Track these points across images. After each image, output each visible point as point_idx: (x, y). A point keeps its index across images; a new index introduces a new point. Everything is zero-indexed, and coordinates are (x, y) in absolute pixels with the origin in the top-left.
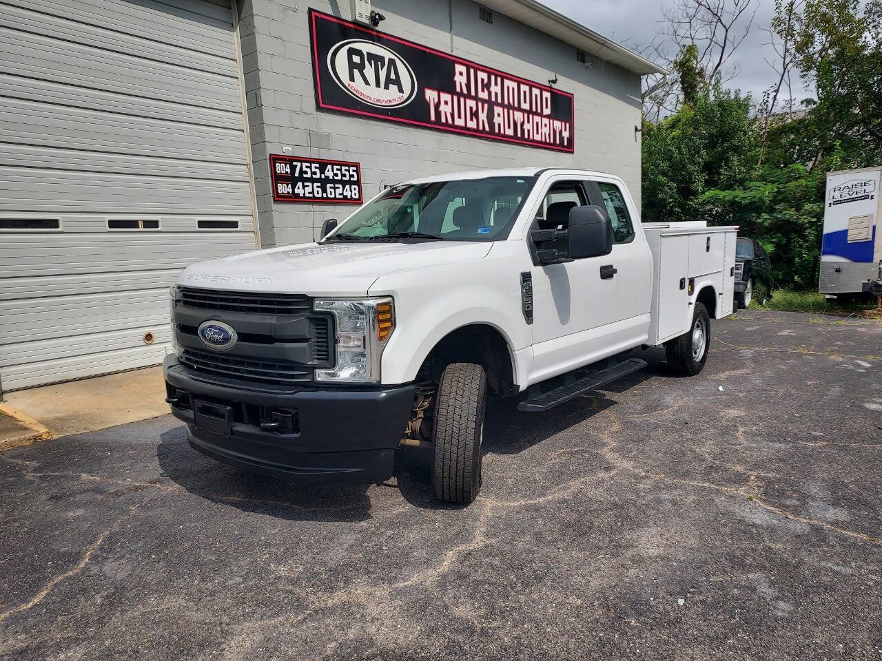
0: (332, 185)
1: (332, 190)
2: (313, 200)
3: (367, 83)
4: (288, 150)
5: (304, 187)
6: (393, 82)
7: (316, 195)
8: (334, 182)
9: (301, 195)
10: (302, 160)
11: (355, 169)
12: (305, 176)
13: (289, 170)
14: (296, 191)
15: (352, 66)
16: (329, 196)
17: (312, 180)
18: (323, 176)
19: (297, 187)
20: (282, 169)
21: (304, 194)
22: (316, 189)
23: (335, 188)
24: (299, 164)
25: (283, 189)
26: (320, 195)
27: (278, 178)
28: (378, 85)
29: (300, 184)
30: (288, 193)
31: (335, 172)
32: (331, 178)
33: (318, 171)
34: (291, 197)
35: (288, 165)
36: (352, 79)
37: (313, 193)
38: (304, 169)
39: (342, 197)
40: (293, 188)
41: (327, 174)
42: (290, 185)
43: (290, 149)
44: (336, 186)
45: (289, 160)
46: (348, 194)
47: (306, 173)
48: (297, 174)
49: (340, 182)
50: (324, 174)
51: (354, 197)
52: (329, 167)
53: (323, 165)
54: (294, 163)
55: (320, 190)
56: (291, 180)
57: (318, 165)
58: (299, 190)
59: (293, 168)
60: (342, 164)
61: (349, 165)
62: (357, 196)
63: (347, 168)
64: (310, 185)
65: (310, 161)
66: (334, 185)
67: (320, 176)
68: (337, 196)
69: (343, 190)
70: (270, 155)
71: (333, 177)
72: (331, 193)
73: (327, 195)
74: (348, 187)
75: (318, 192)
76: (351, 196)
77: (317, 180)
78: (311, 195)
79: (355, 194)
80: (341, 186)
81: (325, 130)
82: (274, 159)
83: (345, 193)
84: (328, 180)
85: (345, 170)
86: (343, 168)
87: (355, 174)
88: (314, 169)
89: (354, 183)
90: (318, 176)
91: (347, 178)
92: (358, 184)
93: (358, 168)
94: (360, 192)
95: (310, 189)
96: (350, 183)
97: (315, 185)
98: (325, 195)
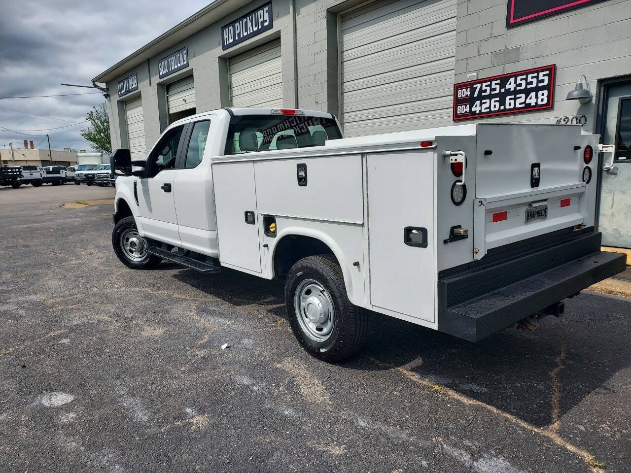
0: (513, 97)
1: (512, 102)
2: (490, 114)
4: (472, 76)
5: (481, 105)
7: (493, 109)
8: (516, 92)
9: (478, 112)
10: (481, 81)
11: (547, 72)
12: (483, 94)
14: (474, 109)
16: (507, 107)
17: (490, 97)
18: (503, 90)
19: (475, 106)
20: (464, 93)
21: (480, 111)
22: (493, 104)
23: (515, 99)
24: (479, 86)
25: (462, 109)
26: (497, 108)
27: (458, 102)
29: (478, 103)
30: (466, 112)
31: (519, 82)
32: (512, 89)
33: (498, 87)
34: (468, 115)
35: (469, 89)
37: (490, 107)
38: (484, 88)
39: (523, 105)
40: (471, 108)
41: (508, 87)
42: (468, 106)
43: (475, 74)
45: (470, 85)
46: (532, 102)
47: (485, 91)
48: (476, 95)
49: (521, 92)
50: (505, 87)
51: (539, 103)
52: (512, 80)
53: (504, 80)
54: (475, 86)
55: (497, 104)
56: (470, 101)
57: (499, 81)
58: (476, 108)
59: (473, 90)
60: (527, 73)
61: (537, 71)
62: (545, 102)
63: (536, 74)
64: (488, 101)
65: (490, 80)
66: (515, 96)
67: (500, 90)
68: (518, 106)
69: (526, 98)
70: (455, 85)
71: (515, 88)
72: (510, 104)
73: (505, 107)
74: (533, 94)
75: (495, 107)
76: (536, 103)
77: (495, 96)
78: (488, 110)
79: (542, 100)
80: (523, 96)
81: (513, 44)
82: (457, 87)
83: (528, 101)
84: (508, 92)
85: (533, 77)
86: (530, 76)
87: (546, 79)
88: (493, 86)
89: (543, 88)
90: (497, 91)
91: (534, 85)
92: (551, 88)
93: (552, 70)
94: (551, 97)
95: (487, 105)
96: (537, 89)
97: (493, 100)
98: (502, 108)
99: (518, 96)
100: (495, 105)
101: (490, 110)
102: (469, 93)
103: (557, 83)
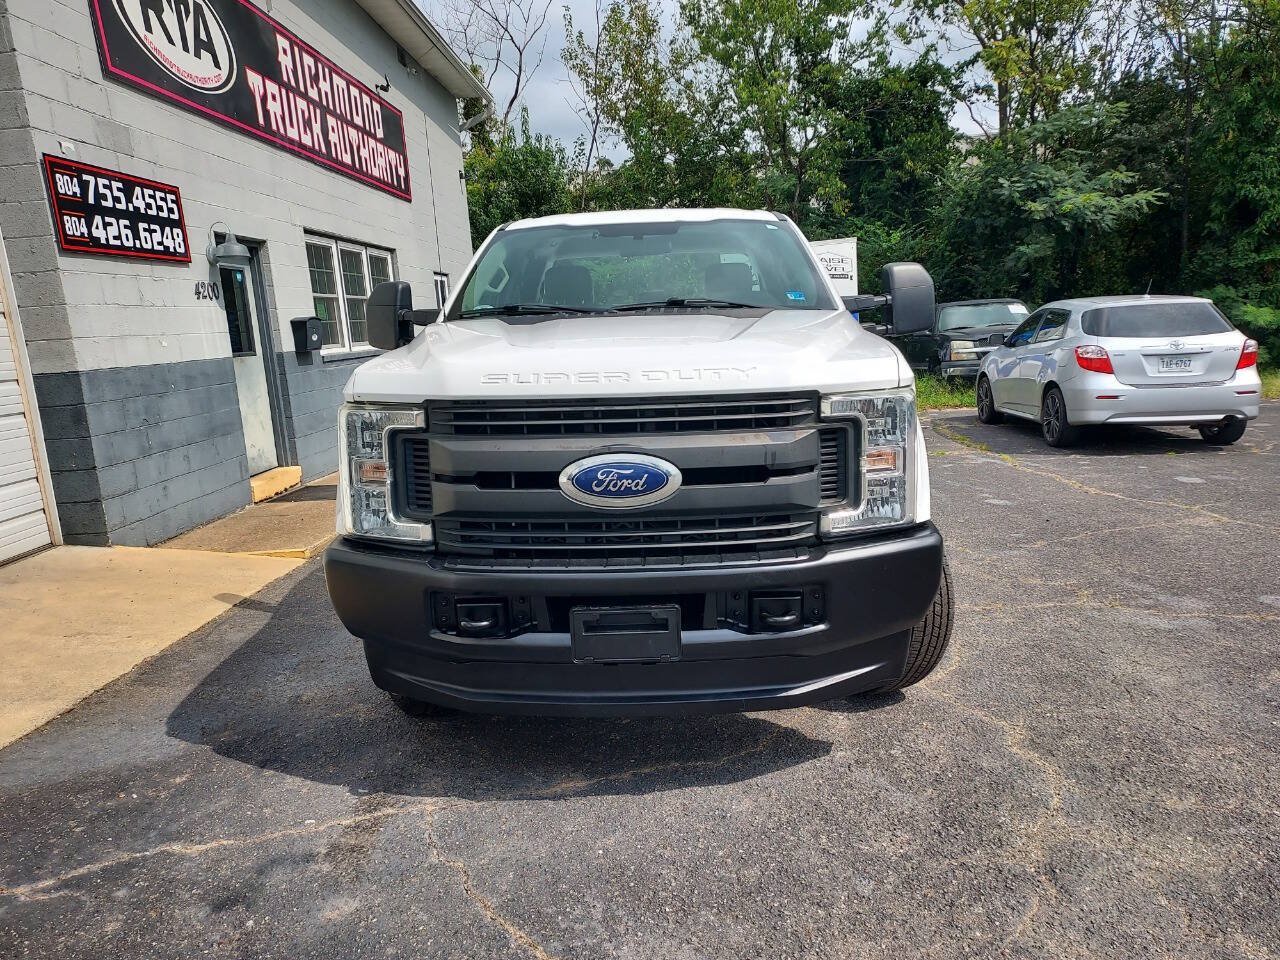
0: (146, 226)
1: (147, 234)
2: (122, 253)
3: (171, 41)
4: (70, 151)
5: (106, 225)
7: (125, 243)
8: (148, 219)
9: (103, 241)
10: (93, 172)
11: (174, 197)
12: (104, 203)
13: (77, 190)
14: (96, 234)
15: (146, 3)
16: (145, 246)
17: (118, 214)
18: (131, 207)
19: (94, 225)
20: (67, 186)
21: (106, 240)
22: (124, 232)
23: (150, 231)
24: (91, 179)
25: (74, 226)
26: (131, 243)
27: (62, 206)
28: (185, 46)
29: (98, 219)
30: (82, 235)
31: (148, 200)
32: (142, 211)
33: (122, 196)
34: (86, 244)
35: (75, 180)
36: (148, 27)
37: (119, 237)
38: (101, 190)
39: (161, 248)
40: (89, 226)
41: (136, 203)
42: (83, 221)
43: (72, 147)
44: (153, 227)
45: (76, 169)
46: (169, 243)
47: (105, 198)
48: (91, 200)
49: (153, 220)
50: (132, 202)
51: (178, 250)
52: (138, 190)
53: (129, 184)
54: (85, 177)
55: (129, 232)
56: (84, 209)
57: (120, 185)
58: (99, 232)
59: (84, 186)
60: (153, 186)
61: (164, 189)
62: (183, 249)
63: (163, 194)
64: (116, 221)
65: (108, 175)
66: (149, 226)
67: (127, 205)
68: (155, 246)
69: (162, 236)
70: (44, 156)
71: (146, 210)
73: (141, 244)
74: (168, 231)
75: (128, 237)
76: (175, 249)
77: (123, 214)
78: (118, 243)
79: (179, 245)
80: (158, 228)
81: (121, 118)
82: (51, 164)
83: (166, 242)
84: (138, 214)
85: (160, 198)
86: (157, 194)
87: (175, 207)
88: (116, 192)
89: (176, 224)
90: (123, 205)
91: (165, 213)
92: (182, 226)
93: (177, 196)
94: (185, 242)
95: (115, 230)
96: (171, 223)
97: (122, 222)
98: (138, 244)
100: (127, 235)
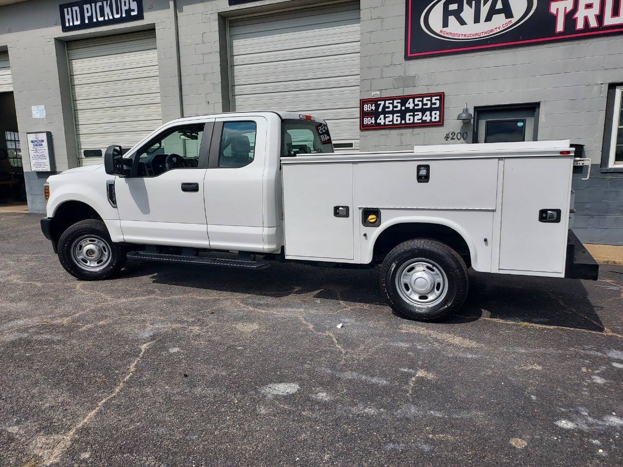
0: (412, 114)
1: (412, 118)
2: (393, 127)
3: (462, 22)
4: (375, 94)
5: (385, 118)
6: (499, 12)
7: (395, 122)
8: (414, 111)
9: (382, 124)
10: (385, 99)
11: (438, 97)
12: (387, 110)
14: (378, 121)
15: (446, 13)
16: (408, 121)
17: (393, 112)
18: (403, 108)
19: (379, 118)
20: (367, 108)
21: (385, 123)
22: (395, 118)
23: (414, 116)
24: (383, 103)
25: (368, 121)
26: (399, 122)
27: (364, 114)
28: (477, 20)
29: (382, 116)
30: (372, 123)
31: (416, 102)
32: (411, 108)
33: (399, 105)
34: (373, 126)
35: (374, 105)
36: (445, 24)
37: (393, 121)
38: (387, 105)
39: (420, 121)
40: (376, 120)
41: (407, 105)
42: (373, 118)
43: (378, 93)
45: (375, 101)
46: (428, 119)
47: (388, 107)
48: (380, 110)
49: (418, 110)
50: (405, 106)
52: (411, 100)
53: (404, 100)
54: (379, 103)
55: (399, 119)
56: (375, 114)
57: (400, 101)
58: (381, 120)
59: (378, 106)
60: (422, 96)
61: (431, 95)
62: (437, 119)
63: (429, 98)
64: (391, 116)
65: (393, 99)
66: (414, 113)
67: (401, 108)
68: (416, 121)
69: (422, 116)
70: (360, 100)
71: (414, 107)
72: (410, 120)
73: (405, 122)
74: (428, 113)
75: (397, 120)
76: (431, 120)
77: (397, 112)
78: (391, 123)
79: (435, 118)
80: (420, 113)
81: (412, 73)
82: (363, 102)
83: (424, 118)
84: (408, 110)
85: (427, 100)
86: (425, 99)
87: (438, 102)
88: (395, 104)
89: (436, 109)
90: (399, 108)
91: (429, 106)
92: (441, 109)
93: (441, 96)
94: (442, 116)
95: (391, 119)
96: (431, 110)
97: (395, 115)
98: (403, 122)
99: (416, 113)
100: (397, 119)
101: (393, 122)
102: (374, 108)
103: (446, 106)
